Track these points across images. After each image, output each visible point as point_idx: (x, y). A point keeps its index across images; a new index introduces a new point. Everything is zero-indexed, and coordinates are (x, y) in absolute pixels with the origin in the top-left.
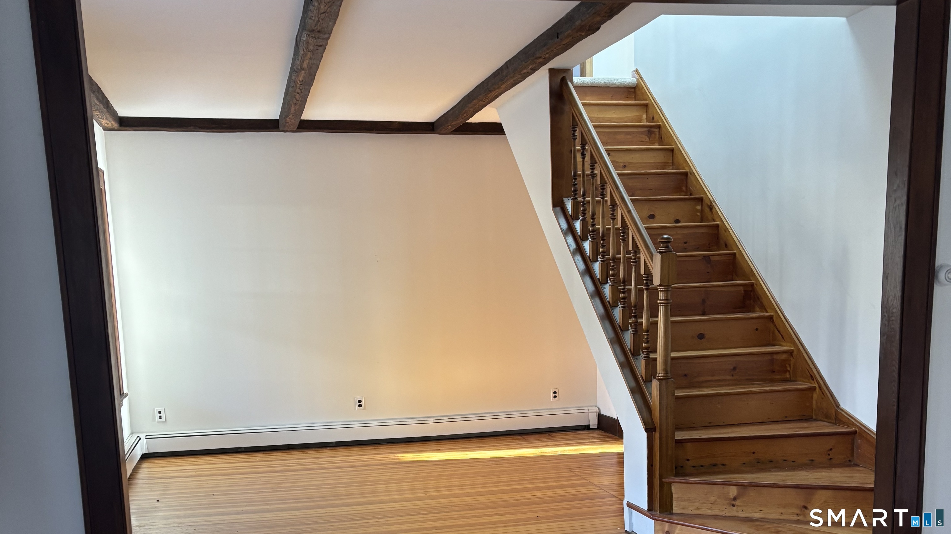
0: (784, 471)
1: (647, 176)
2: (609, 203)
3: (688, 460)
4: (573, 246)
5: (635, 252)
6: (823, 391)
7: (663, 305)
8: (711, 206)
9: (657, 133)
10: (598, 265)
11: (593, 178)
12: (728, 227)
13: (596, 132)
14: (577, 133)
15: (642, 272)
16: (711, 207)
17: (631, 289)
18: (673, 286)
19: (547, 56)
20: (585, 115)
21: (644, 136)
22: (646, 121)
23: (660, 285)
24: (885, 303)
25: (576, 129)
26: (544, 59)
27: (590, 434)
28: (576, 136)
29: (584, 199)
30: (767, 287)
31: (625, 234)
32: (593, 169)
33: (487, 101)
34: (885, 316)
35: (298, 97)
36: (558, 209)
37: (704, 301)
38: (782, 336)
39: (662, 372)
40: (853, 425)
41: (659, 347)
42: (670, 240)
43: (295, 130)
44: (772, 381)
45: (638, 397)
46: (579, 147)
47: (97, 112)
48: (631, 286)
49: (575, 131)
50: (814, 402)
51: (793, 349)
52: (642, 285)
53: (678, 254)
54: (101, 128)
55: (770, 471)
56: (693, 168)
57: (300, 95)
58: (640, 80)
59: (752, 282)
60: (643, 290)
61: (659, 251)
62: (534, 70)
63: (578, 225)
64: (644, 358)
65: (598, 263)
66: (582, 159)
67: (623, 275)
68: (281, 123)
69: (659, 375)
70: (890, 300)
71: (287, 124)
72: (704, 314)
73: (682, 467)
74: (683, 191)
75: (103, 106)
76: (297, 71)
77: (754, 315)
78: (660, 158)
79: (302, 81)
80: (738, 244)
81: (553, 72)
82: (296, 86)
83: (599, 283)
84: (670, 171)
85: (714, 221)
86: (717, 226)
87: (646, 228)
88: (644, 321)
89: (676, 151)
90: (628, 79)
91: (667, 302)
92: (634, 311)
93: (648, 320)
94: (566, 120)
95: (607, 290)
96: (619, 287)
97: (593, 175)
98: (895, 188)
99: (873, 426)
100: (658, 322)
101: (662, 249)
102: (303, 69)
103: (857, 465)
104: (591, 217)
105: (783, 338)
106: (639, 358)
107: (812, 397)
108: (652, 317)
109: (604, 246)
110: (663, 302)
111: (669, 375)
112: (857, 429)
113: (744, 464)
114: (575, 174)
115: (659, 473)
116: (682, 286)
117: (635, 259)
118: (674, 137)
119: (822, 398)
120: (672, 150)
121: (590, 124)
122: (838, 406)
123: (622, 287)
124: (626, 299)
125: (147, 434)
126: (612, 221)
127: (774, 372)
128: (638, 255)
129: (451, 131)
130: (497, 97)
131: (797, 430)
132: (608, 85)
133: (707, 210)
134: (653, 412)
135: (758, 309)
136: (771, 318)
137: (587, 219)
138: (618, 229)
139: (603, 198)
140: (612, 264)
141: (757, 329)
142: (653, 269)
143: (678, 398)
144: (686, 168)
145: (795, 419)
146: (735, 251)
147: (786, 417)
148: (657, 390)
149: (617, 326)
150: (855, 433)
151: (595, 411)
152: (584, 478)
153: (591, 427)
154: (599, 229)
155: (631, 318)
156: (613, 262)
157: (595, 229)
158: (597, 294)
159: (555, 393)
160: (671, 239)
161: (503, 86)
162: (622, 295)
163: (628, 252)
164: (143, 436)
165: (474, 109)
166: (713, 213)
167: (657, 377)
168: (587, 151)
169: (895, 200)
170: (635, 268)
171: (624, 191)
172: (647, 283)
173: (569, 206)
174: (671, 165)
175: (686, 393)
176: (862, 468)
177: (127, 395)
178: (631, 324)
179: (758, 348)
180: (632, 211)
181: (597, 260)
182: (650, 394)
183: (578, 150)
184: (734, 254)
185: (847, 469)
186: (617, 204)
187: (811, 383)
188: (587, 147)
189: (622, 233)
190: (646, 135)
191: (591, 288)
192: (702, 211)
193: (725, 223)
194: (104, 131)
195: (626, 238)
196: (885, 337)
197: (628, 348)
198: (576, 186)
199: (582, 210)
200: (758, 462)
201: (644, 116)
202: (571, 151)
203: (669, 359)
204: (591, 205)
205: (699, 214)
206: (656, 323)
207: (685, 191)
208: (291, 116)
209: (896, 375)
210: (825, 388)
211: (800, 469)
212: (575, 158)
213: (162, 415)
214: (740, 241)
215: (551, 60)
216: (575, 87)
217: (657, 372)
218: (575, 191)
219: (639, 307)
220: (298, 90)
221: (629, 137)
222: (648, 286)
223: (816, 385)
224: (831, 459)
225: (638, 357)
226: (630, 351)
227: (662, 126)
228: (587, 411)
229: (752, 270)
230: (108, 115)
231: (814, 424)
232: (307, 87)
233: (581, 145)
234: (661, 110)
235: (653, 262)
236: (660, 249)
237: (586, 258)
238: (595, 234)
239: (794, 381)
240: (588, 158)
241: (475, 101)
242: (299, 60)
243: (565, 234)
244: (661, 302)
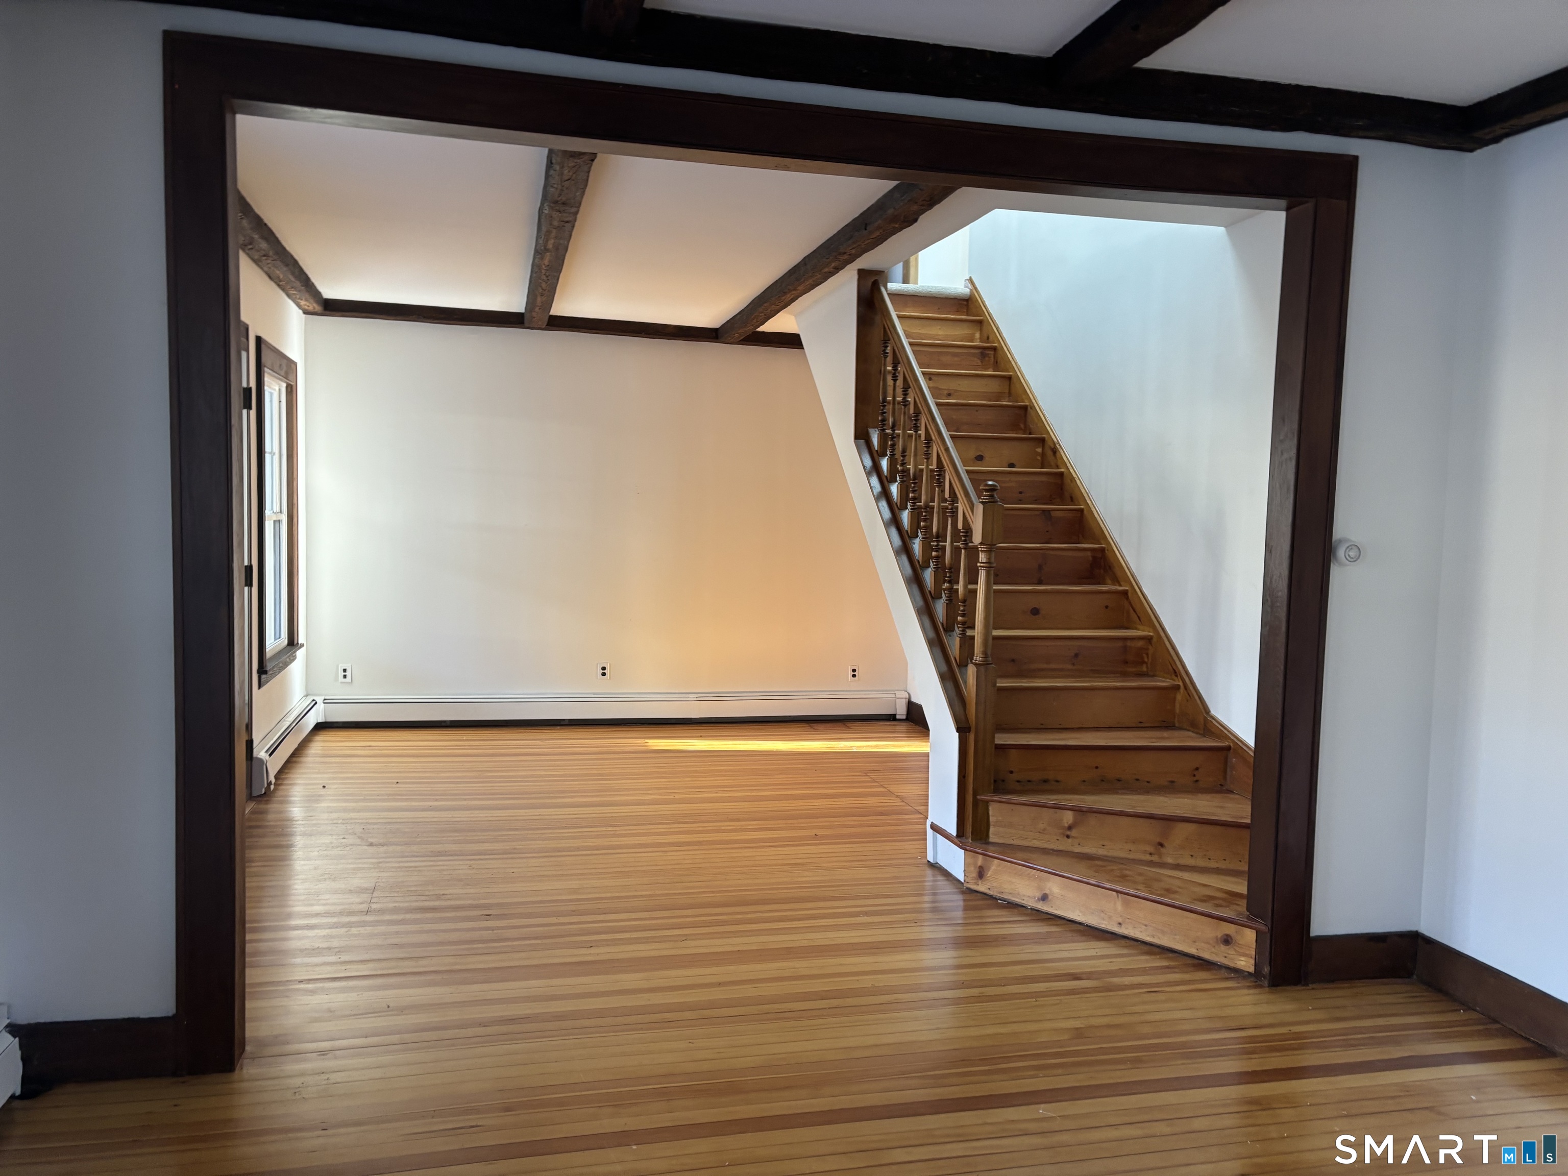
0: (1136, 794)
1: (976, 408)
2: (923, 438)
3: (1011, 772)
4: (878, 488)
5: (952, 501)
6: (1189, 692)
7: (984, 570)
8: (1055, 449)
9: (992, 356)
10: (907, 513)
11: (905, 406)
12: (1075, 476)
13: (912, 350)
14: (889, 350)
15: (960, 526)
16: (1055, 451)
17: (945, 546)
18: (997, 545)
19: (853, 251)
20: (899, 328)
21: (975, 359)
22: (978, 341)
23: (981, 544)
24: (1268, 583)
25: (887, 344)
26: (849, 256)
27: (897, 727)
28: (888, 353)
29: (893, 431)
30: (1122, 554)
31: (941, 477)
32: (905, 394)
33: (782, 304)
34: (1267, 600)
35: (544, 285)
36: (862, 441)
37: (1040, 567)
38: (1139, 617)
39: (982, 656)
40: (1226, 738)
41: (978, 622)
42: (996, 488)
43: (544, 327)
44: (1124, 675)
45: (950, 685)
46: (889, 368)
47: (293, 291)
48: (946, 542)
49: (886, 347)
50: (1177, 706)
51: (1151, 634)
52: (959, 542)
53: (1005, 505)
54: (301, 312)
55: (1117, 793)
56: (1034, 401)
57: (546, 283)
58: (974, 291)
59: (1102, 547)
60: (960, 549)
61: (981, 500)
62: (837, 270)
63: (884, 463)
64: (959, 636)
65: (907, 511)
66: (893, 382)
67: (936, 528)
68: (526, 317)
69: (976, 658)
70: (1273, 581)
71: (534, 319)
72: (1040, 583)
73: (1003, 781)
74: (1021, 429)
75: (301, 283)
76: (541, 252)
77: (1104, 588)
78: (994, 387)
79: (548, 265)
80: (1087, 498)
81: (863, 274)
82: (541, 272)
83: (907, 536)
84: (1005, 403)
85: (1058, 467)
86: (1062, 474)
87: (967, 472)
88: (960, 587)
89: (1014, 380)
90: (959, 287)
91: (989, 566)
92: (948, 575)
93: (965, 586)
94: (876, 335)
95: (917, 546)
96: (932, 544)
97: (905, 403)
98: (1282, 438)
99: (1250, 740)
100: (977, 589)
101: (985, 499)
102: (547, 250)
103: (1230, 792)
104: (902, 454)
105: (1140, 620)
106: (953, 635)
107: (1175, 699)
108: (970, 583)
109: (915, 491)
110: (984, 565)
111: (990, 659)
112: (1232, 745)
113: (1084, 781)
114: (884, 400)
115: (973, 788)
116: (1013, 546)
117: (952, 509)
118: (1013, 363)
119: (1187, 701)
120: (1009, 378)
121: (905, 340)
122: (1208, 711)
123: (935, 544)
124: (940, 559)
125: (327, 698)
126: (925, 460)
127: (1127, 663)
128: (956, 505)
129: (740, 340)
130: (793, 300)
131: (1154, 740)
132: (935, 295)
133: (1049, 453)
134: (968, 706)
135: (1109, 582)
136: (1125, 593)
137: (896, 456)
138: (932, 471)
139: (916, 431)
140: (924, 514)
141: (1107, 607)
142: (973, 522)
143: (1001, 689)
144: (1026, 401)
145: (1152, 725)
146: (1082, 507)
147: (1140, 722)
148: (973, 678)
149: (927, 592)
150: (1228, 748)
151: (904, 696)
152: (882, 785)
153: (898, 717)
154: (909, 469)
155: (944, 583)
156: (925, 512)
157: (905, 468)
158: (905, 550)
159: (854, 670)
160: (997, 486)
161: (801, 288)
162: (934, 554)
163: (945, 500)
164: (319, 700)
165: (765, 315)
166: (1058, 458)
167: (974, 661)
168: (899, 373)
169: (1282, 453)
170: (952, 520)
171: (942, 424)
172: (965, 541)
173: (875, 440)
174: (1008, 396)
175: (1008, 683)
176: (1237, 796)
177: (302, 645)
178: (945, 590)
179: (1108, 631)
180: (950, 448)
181: (907, 508)
182: (965, 682)
183: (889, 372)
184: (1082, 510)
185: (1219, 796)
186: (932, 440)
187: (1174, 680)
188: (899, 369)
189: (938, 475)
190: (978, 359)
191: (897, 541)
192: (1043, 455)
193: (1071, 471)
194: (305, 315)
195: (942, 482)
196: (1268, 628)
197: (940, 622)
198: (884, 415)
199: (890, 445)
200: (1103, 780)
201: (977, 335)
202: (881, 370)
203: (990, 639)
204: (902, 438)
205: (1039, 458)
206: (975, 592)
207: (1023, 428)
208: (537, 309)
209: (1281, 679)
210: (1191, 688)
211: (1156, 792)
212: (885, 380)
213: (348, 673)
214: (1089, 494)
215: (858, 258)
216: (889, 294)
217: (974, 655)
218: (883, 420)
219: (954, 569)
220: (544, 278)
221: (956, 359)
222: (967, 544)
223: (1181, 683)
224: (1197, 781)
225: (951, 633)
226: (942, 624)
227: (998, 347)
228: (893, 696)
229: (1103, 531)
230: (307, 295)
231: (1176, 733)
232: (555, 274)
233: (892, 365)
234: (998, 328)
235: (973, 514)
236: (982, 498)
237: (893, 504)
238: (905, 475)
239: (1153, 676)
240: (900, 382)
241: (765, 305)
242: (542, 239)
243: (869, 474)
244: (982, 565)
